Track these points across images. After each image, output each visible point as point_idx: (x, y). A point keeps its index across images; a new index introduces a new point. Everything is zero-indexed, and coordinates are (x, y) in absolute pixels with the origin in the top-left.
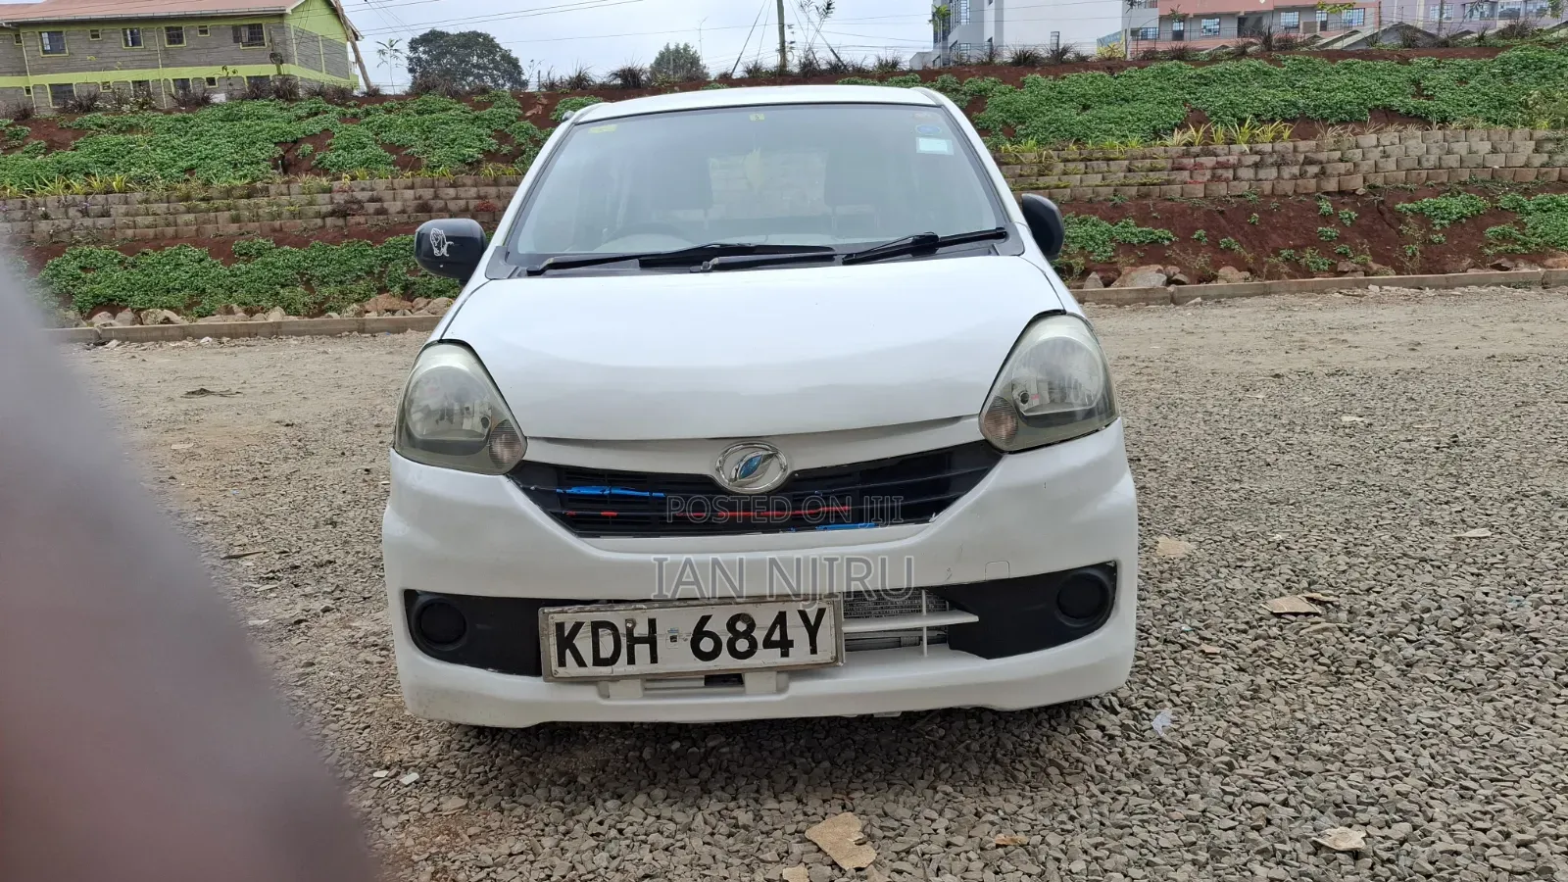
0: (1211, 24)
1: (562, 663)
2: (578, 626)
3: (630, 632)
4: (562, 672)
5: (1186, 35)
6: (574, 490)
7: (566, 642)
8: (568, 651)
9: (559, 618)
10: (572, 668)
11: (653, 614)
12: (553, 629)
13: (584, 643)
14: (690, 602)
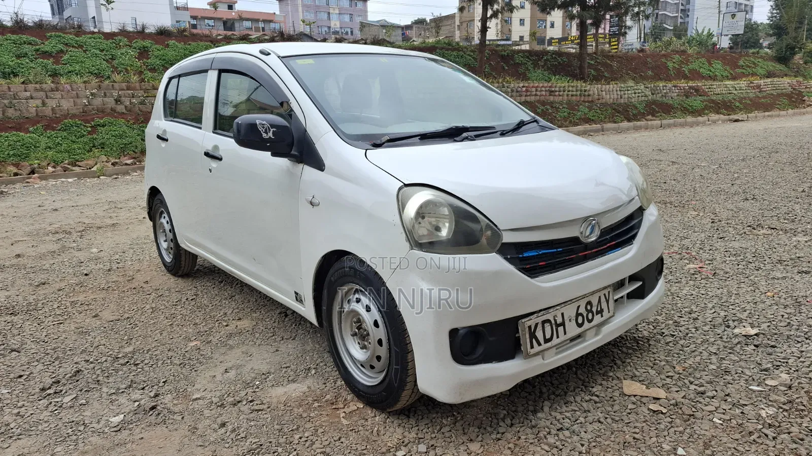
0: (211, 22)
1: (532, 347)
2: (537, 325)
3: (555, 321)
4: (532, 351)
5: (198, 27)
6: (526, 255)
7: (533, 335)
8: (534, 340)
9: (529, 323)
10: (537, 348)
11: (563, 310)
12: (527, 329)
13: (539, 334)
14: (573, 301)
